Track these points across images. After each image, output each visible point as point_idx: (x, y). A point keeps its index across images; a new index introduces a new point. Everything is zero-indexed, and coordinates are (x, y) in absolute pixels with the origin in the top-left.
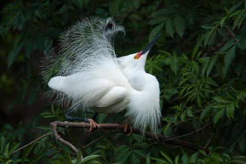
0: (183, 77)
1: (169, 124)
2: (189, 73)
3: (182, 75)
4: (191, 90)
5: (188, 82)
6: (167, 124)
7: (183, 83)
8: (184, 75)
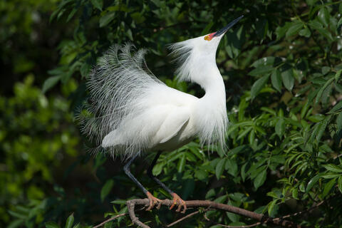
0: (292, 142)
1: (275, 201)
2: (299, 138)
3: (291, 140)
4: (300, 159)
5: (299, 149)
6: (272, 200)
7: (292, 150)
8: (293, 139)
